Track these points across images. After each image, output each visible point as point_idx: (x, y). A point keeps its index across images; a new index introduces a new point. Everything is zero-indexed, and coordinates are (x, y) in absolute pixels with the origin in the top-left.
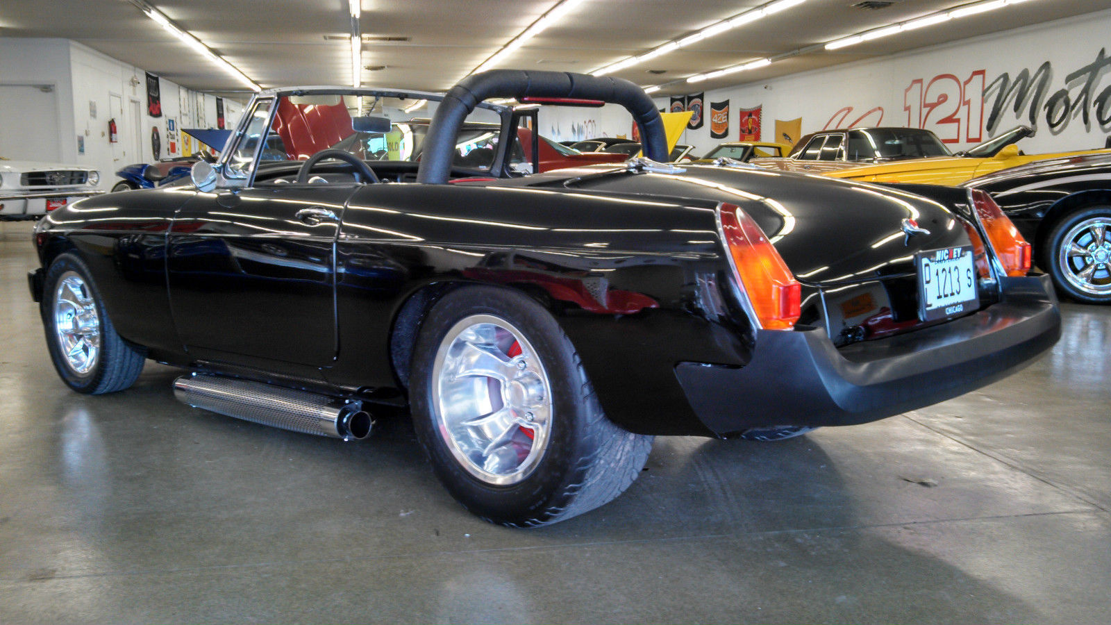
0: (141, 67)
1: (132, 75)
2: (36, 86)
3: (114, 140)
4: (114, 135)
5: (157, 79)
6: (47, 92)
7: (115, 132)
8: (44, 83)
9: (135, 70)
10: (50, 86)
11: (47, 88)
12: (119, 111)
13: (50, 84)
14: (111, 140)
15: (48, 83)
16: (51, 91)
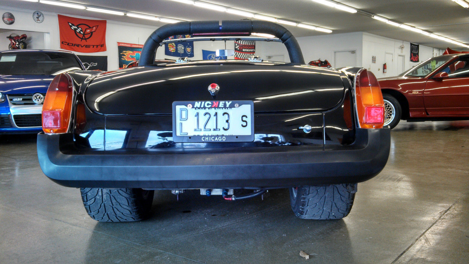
0: (408, 41)
1: (402, 44)
2: (349, 51)
3: (385, 72)
4: (385, 70)
5: (418, 46)
6: (353, 53)
7: (386, 69)
8: (352, 50)
9: (403, 42)
10: (354, 51)
11: (353, 52)
12: (392, 60)
13: (355, 50)
14: (384, 72)
15: (354, 50)
16: (355, 53)
